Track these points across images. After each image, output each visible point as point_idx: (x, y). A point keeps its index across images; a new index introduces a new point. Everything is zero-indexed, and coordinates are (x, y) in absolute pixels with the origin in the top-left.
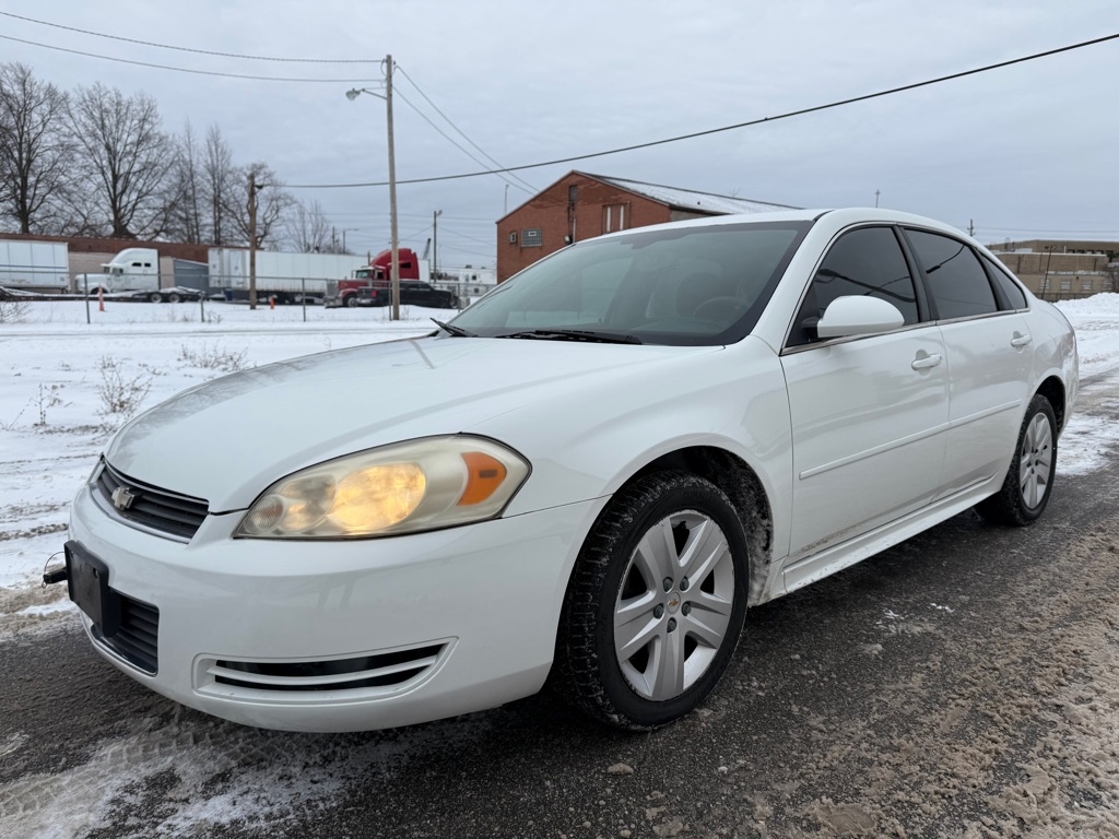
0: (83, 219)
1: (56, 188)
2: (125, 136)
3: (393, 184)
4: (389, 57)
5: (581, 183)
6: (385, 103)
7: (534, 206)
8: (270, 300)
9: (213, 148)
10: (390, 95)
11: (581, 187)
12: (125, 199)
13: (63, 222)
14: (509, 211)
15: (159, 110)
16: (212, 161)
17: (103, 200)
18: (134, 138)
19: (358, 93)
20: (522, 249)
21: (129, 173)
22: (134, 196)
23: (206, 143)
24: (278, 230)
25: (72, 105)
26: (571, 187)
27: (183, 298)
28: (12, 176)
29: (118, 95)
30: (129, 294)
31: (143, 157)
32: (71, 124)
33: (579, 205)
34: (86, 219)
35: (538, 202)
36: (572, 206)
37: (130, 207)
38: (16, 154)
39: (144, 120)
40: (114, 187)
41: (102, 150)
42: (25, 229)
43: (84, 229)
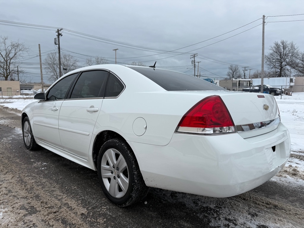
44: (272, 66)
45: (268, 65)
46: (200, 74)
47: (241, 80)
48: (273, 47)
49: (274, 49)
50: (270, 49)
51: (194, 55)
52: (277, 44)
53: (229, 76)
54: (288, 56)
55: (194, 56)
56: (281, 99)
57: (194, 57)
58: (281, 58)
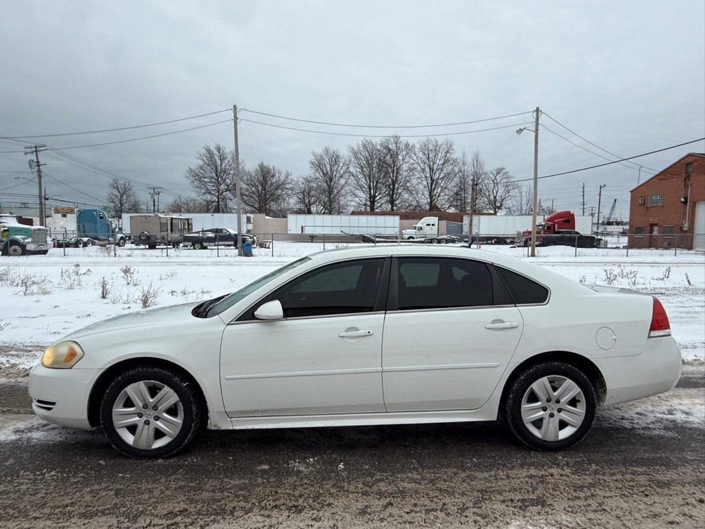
0: (416, 202)
1: (407, 189)
2: (438, 161)
3: (536, 179)
4: (538, 108)
5: (696, 161)
6: (534, 134)
7: (659, 179)
8: (493, 242)
9: (475, 162)
10: (537, 129)
11: (696, 164)
12: (435, 191)
13: (407, 205)
14: (641, 183)
15: (454, 147)
16: (474, 169)
17: (426, 192)
18: (442, 162)
19: (522, 130)
20: (648, 208)
21: (438, 179)
22: (439, 189)
23: (471, 161)
24: (508, 203)
25: (416, 149)
26: (687, 164)
27: (447, 241)
28: (389, 186)
29: (436, 142)
30: (423, 239)
31: (445, 171)
32: (415, 158)
33: (694, 176)
34: (417, 202)
35: (661, 177)
36: (688, 177)
37: (437, 195)
38: (391, 175)
39: (447, 152)
40: (431, 186)
41: (427, 169)
42: (392, 209)
43: (416, 207)
44: (203, 191)
45: (197, 187)
46: (45, 194)
47: (174, 217)
48: (202, 154)
49: (204, 158)
50: (198, 158)
51: (36, 147)
52: (209, 151)
53: (113, 202)
54: (229, 174)
55: (34, 149)
56: (272, 256)
57: (36, 151)
58: (217, 175)
